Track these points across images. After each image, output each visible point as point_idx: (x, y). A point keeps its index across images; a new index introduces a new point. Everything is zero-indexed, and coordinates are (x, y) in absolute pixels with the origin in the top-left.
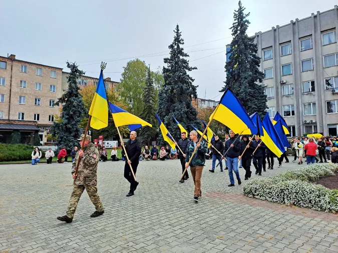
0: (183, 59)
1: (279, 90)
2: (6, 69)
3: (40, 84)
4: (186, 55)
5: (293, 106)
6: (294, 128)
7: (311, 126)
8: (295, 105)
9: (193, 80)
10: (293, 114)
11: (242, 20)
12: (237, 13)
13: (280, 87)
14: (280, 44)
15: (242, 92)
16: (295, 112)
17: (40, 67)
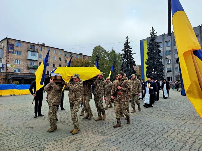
0: (130, 50)
1: (165, 61)
2: (42, 50)
3: (55, 57)
4: (131, 48)
5: (171, 68)
6: (171, 77)
7: (178, 77)
8: (172, 68)
9: (134, 59)
10: (171, 71)
11: (153, 35)
12: (152, 32)
13: (165, 60)
14: (165, 42)
15: (155, 64)
16: (172, 71)
17: (55, 49)
